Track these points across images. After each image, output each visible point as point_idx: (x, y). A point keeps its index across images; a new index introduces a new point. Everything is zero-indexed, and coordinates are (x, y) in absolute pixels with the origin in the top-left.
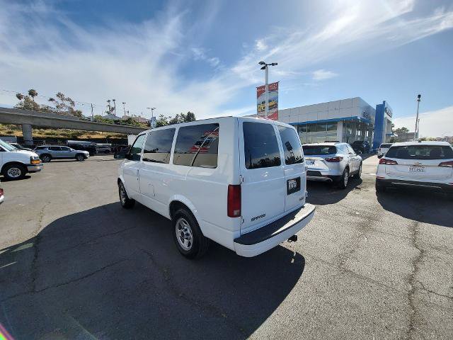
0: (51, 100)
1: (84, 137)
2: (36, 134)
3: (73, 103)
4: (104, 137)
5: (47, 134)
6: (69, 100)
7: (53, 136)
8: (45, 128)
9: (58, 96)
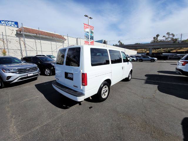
0: (164, 36)
1: (174, 51)
2: (154, 51)
3: (174, 36)
4: (186, 50)
5: (158, 51)
6: (172, 34)
7: (160, 52)
8: (158, 49)
9: (167, 34)
